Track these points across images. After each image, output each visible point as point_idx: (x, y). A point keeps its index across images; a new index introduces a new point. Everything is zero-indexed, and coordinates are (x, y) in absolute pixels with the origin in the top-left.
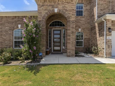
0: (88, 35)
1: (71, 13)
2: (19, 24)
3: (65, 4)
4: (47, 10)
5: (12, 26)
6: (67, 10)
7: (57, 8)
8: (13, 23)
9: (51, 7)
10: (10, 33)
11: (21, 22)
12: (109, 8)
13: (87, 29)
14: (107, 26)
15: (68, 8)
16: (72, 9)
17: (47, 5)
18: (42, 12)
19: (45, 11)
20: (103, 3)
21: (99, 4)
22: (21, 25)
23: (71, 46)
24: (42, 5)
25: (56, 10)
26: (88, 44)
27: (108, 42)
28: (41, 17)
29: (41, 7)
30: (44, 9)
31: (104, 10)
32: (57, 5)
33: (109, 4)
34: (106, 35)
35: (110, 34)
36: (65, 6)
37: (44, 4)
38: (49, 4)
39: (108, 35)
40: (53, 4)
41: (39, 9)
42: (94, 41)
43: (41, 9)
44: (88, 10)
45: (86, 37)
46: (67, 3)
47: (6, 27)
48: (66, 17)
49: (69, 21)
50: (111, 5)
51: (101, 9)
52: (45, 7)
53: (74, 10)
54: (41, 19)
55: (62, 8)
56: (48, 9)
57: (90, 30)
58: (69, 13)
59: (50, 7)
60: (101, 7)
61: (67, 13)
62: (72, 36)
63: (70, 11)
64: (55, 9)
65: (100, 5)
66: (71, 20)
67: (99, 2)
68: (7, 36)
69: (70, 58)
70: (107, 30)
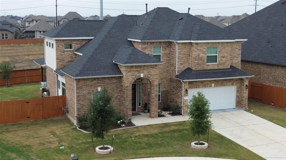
0: (167, 86)
1: (155, 77)
2: (99, 86)
3: (150, 69)
4: (133, 76)
5: (91, 89)
6: (151, 74)
7: (143, 73)
8: (91, 86)
9: (138, 72)
10: (88, 97)
11: (101, 84)
12: (188, 62)
13: (165, 79)
14: (184, 87)
15: (152, 73)
16: (155, 74)
17: (134, 71)
18: (129, 78)
19: (131, 76)
20: (183, 56)
21: (179, 57)
22: (101, 87)
23: (155, 108)
24: (129, 71)
25: (142, 76)
26: (167, 98)
27: (185, 102)
28: (127, 83)
29: (128, 73)
30: (131, 75)
31: (184, 64)
32: (142, 70)
33: (188, 57)
34: (184, 95)
35: (187, 94)
36: (150, 71)
37: (131, 70)
38: (135, 70)
39: (185, 95)
40: (140, 69)
41: (126, 75)
42: (173, 95)
43: (128, 75)
44: (167, 55)
45: (164, 89)
46: (151, 68)
47: (85, 90)
48: (151, 81)
49: (153, 85)
50: (190, 58)
51: (181, 63)
52: (131, 72)
53: (157, 74)
54: (128, 85)
55: (147, 73)
56: (135, 74)
57: (169, 81)
58: (153, 77)
59: (136, 72)
60: (181, 61)
61: (151, 77)
62: (155, 99)
63: (154, 75)
64: (141, 74)
65: (180, 59)
66: (155, 84)
67: (180, 56)
68: (85, 101)
69: (154, 119)
70: (184, 91)
